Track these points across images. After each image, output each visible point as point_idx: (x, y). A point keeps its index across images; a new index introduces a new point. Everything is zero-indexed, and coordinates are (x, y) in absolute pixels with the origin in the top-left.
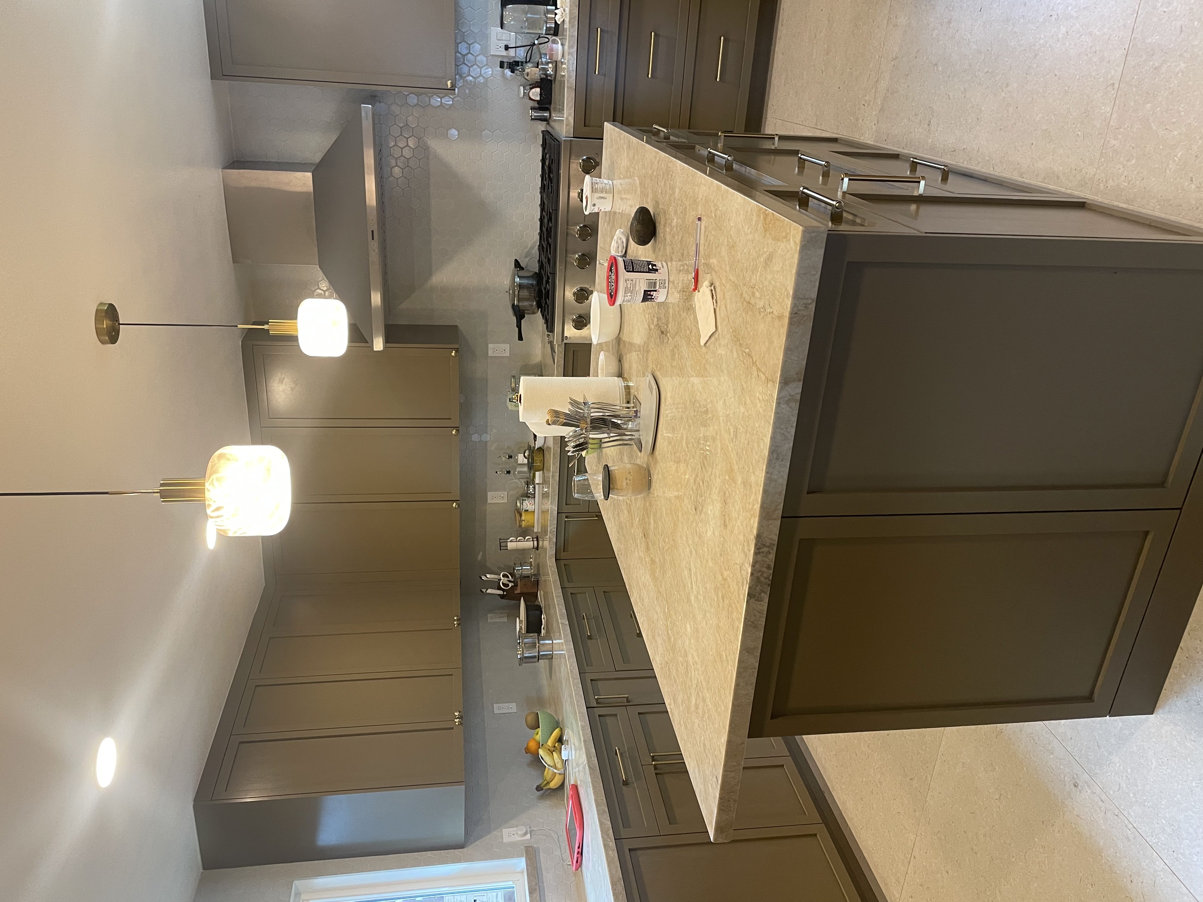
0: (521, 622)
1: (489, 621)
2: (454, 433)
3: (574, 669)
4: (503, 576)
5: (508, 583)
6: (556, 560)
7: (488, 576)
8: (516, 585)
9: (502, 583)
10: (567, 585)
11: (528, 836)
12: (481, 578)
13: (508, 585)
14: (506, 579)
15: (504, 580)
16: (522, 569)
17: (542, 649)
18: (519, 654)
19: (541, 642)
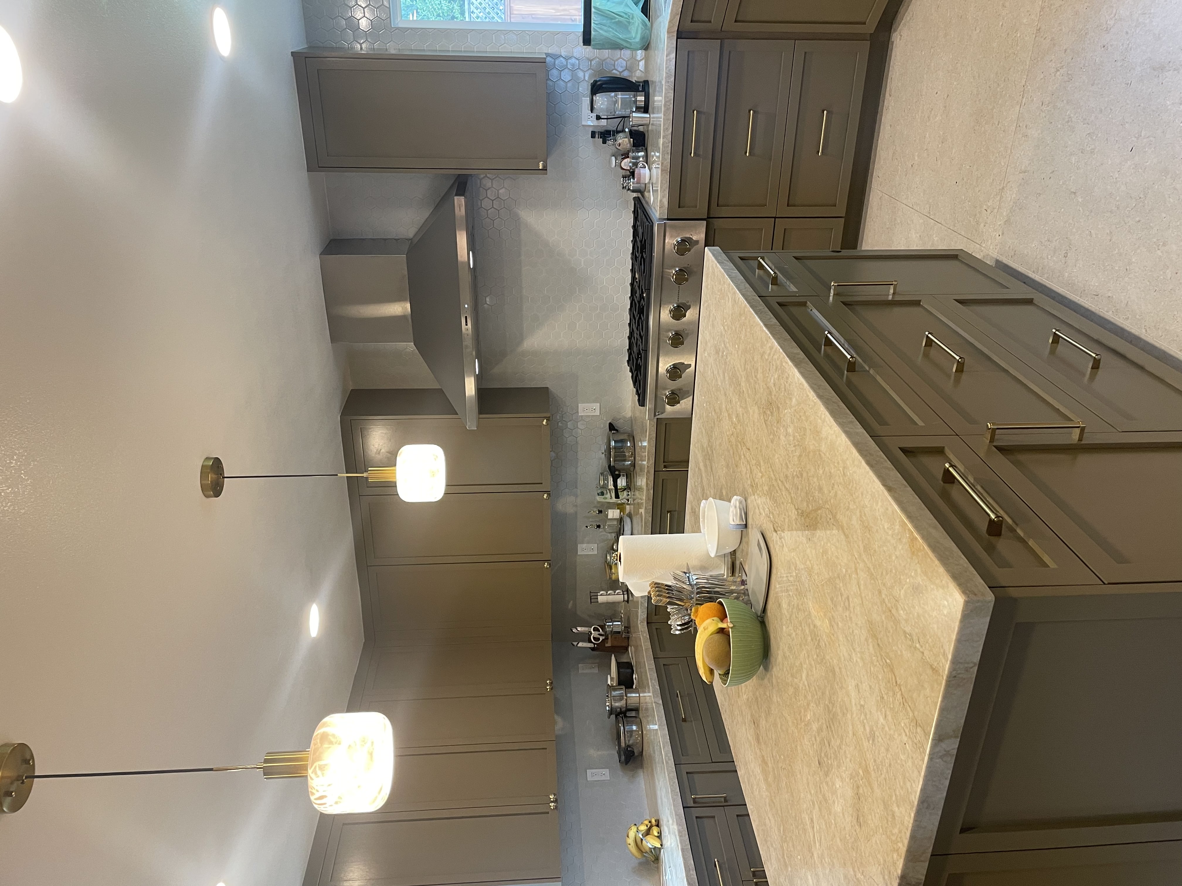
0: (612, 679)
1: (580, 671)
2: (545, 497)
3: (669, 760)
4: (594, 630)
5: (599, 636)
6: (647, 623)
7: (579, 629)
8: (607, 638)
9: (593, 637)
10: (660, 654)
12: (572, 630)
13: (599, 639)
14: (597, 633)
15: (594, 634)
16: (612, 625)
17: (629, 702)
18: (608, 706)
19: (629, 695)
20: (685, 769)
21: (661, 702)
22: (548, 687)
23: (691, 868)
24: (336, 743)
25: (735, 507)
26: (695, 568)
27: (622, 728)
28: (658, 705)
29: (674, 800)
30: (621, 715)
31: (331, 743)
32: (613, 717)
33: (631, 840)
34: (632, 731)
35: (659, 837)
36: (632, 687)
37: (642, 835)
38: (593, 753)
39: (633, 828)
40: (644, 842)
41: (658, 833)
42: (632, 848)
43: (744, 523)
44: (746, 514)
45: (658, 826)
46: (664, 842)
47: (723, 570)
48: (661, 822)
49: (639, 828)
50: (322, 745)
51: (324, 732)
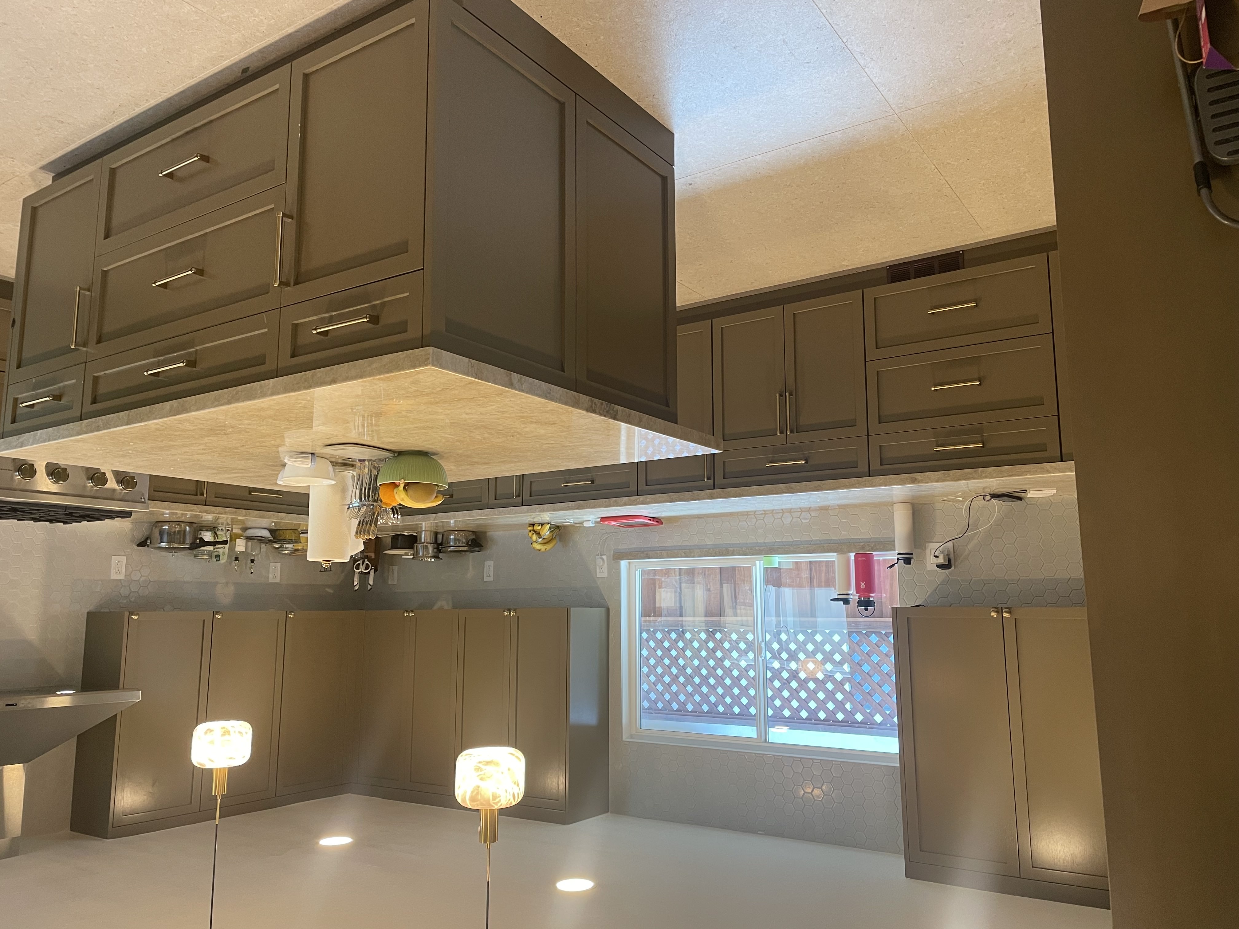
0: (406, 554)
1: (395, 583)
2: (219, 617)
4: (358, 569)
5: (364, 565)
7: (355, 583)
8: (367, 557)
9: (365, 570)
11: (605, 557)
12: (356, 590)
13: (367, 564)
14: (361, 566)
15: (362, 569)
17: (428, 541)
18: (431, 559)
19: (423, 541)
20: (492, 501)
21: (434, 515)
22: (411, 615)
23: (567, 506)
24: (478, 790)
25: (295, 462)
26: (343, 498)
27: (452, 548)
28: (437, 518)
29: (516, 513)
30: (440, 548)
31: (478, 793)
32: (441, 555)
33: (543, 548)
34: (455, 539)
35: (542, 524)
36: (416, 536)
37: (540, 538)
38: (471, 574)
39: (534, 546)
40: (545, 537)
41: (539, 525)
42: (548, 547)
43: (310, 455)
44: (302, 453)
45: (533, 525)
46: (547, 522)
47: (349, 474)
48: (531, 522)
49: (534, 540)
50: (478, 800)
51: (469, 800)
